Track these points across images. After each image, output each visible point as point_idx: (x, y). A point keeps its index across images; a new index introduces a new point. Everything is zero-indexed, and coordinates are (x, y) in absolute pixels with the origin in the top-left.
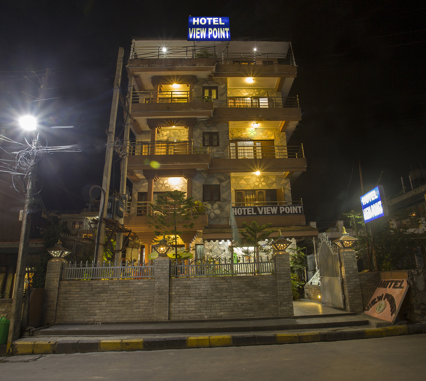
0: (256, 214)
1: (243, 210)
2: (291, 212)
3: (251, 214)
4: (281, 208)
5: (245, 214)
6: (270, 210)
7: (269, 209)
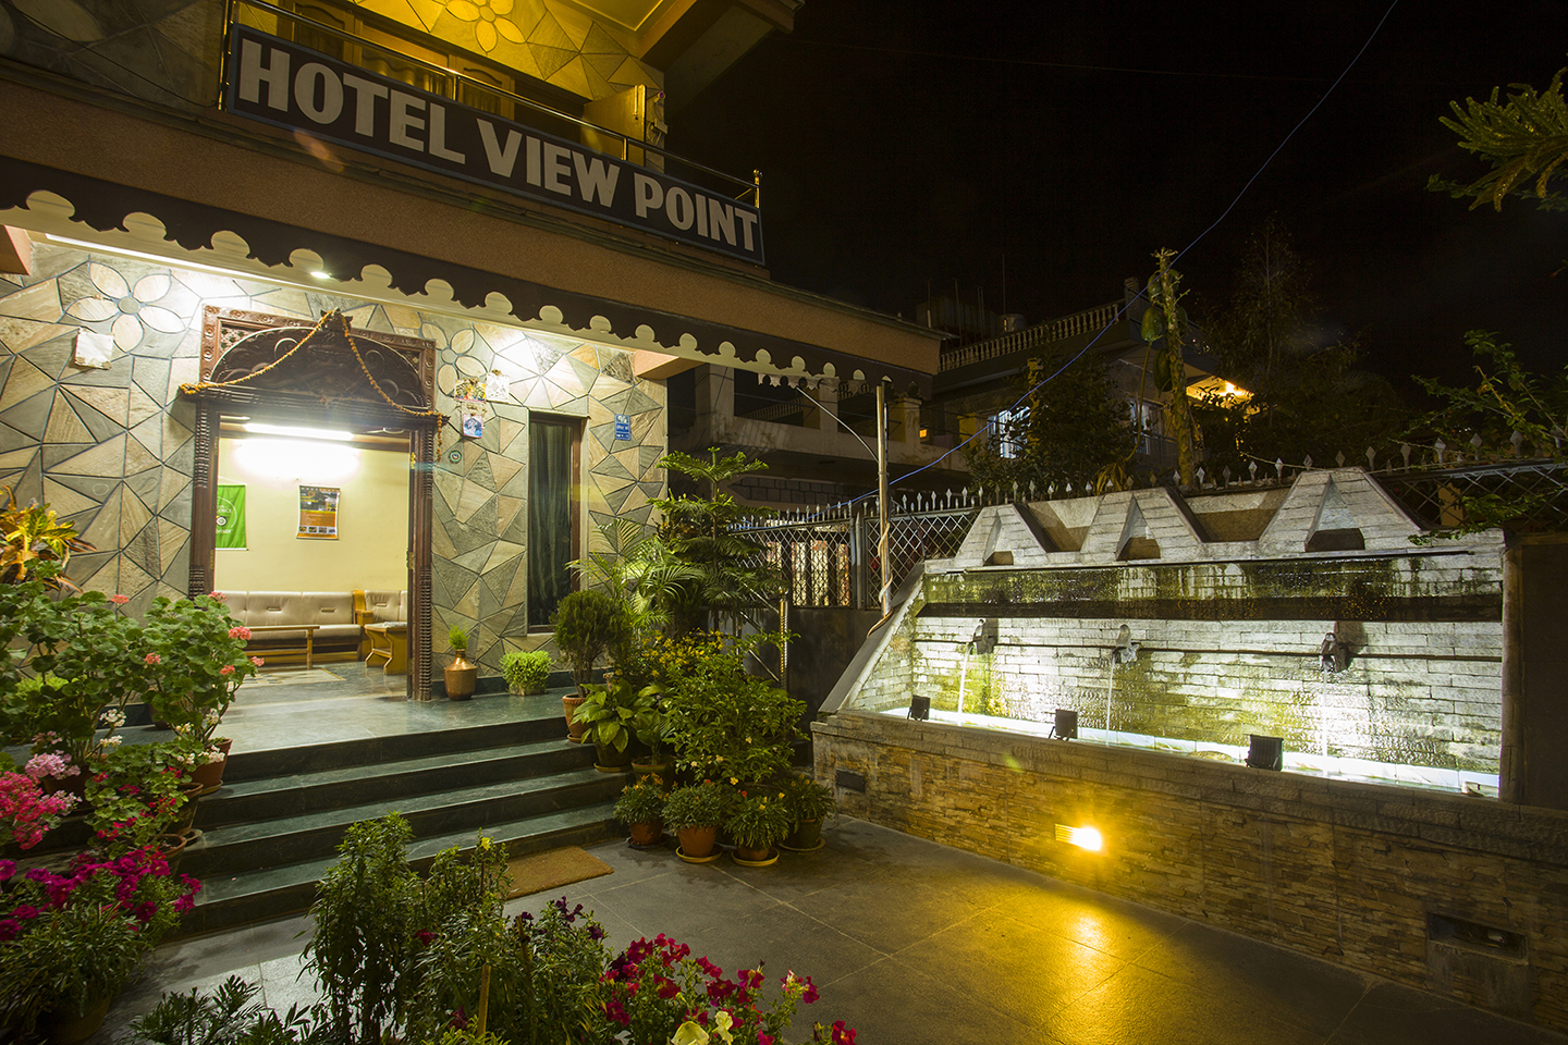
0: (460, 158)
1: (350, 95)
2: (702, 231)
3: (418, 145)
4: (640, 181)
5: (365, 124)
6: (566, 171)
7: (561, 160)
